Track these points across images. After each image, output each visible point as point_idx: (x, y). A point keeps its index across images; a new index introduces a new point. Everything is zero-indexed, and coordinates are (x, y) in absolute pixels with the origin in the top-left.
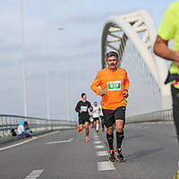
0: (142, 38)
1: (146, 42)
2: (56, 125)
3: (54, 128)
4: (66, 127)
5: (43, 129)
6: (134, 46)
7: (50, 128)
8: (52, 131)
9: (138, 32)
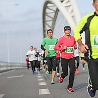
0: (68, 10)
1: (71, 13)
2: (14, 66)
3: (12, 68)
4: (20, 67)
5: (5, 68)
6: (63, 16)
7: (9, 68)
8: (11, 70)
9: (66, 7)
